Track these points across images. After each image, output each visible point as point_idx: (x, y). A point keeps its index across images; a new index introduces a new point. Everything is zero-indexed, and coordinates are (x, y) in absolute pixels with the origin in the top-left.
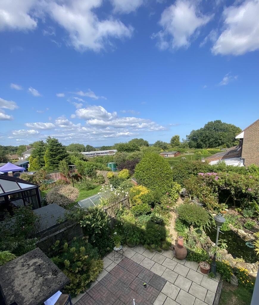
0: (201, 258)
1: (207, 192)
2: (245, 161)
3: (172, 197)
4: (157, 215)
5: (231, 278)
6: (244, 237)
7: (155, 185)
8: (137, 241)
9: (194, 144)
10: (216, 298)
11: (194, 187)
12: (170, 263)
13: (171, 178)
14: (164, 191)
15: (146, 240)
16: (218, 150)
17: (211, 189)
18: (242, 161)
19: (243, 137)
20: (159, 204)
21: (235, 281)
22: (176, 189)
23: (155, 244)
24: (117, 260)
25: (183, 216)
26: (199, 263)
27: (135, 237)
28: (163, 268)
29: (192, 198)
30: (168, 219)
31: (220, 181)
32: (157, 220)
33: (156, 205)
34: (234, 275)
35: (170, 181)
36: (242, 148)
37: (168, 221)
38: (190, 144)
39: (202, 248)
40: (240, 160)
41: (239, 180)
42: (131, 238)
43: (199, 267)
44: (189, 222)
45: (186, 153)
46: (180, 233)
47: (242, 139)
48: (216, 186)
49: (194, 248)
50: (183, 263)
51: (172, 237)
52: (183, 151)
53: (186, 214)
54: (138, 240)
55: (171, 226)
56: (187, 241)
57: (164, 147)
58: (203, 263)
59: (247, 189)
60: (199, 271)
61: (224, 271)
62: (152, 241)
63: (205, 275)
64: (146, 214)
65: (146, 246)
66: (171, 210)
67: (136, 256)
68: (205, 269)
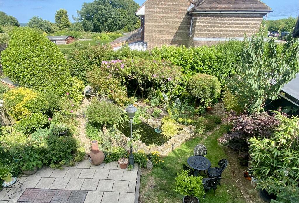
0: (119, 156)
1: (115, 86)
2: (148, 45)
3: (75, 99)
4: (59, 125)
5: (147, 163)
6: (153, 125)
7: (45, 85)
8: (37, 164)
9: (90, 25)
10: (137, 185)
11: (100, 81)
12: (88, 172)
13: (67, 72)
14: (61, 92)
15: (51, 159)
16: (119, 34)
17: (118, 81)
18: (145, 45)
19: (143, 14)
20: (59, 110)
21: (150, 165)
22: (78, 87)
23: (65, 159)
24: (13, 197)
25: (93, 118)
26: (118, 161)
27: (34, 160)
28: (81, 180)
29: (100, 95)
30: (75, 127)
31: (127, 70)
32: (60, 131)
33: (55, 113)
34: (148, 160)
35: (67, 76)
36: (144, 28)
37: (75, 129)
38: (84, 24)
39: (119, 146)
40: (144, 44)
41: (145, 66)
42: (27, 164)
43: (119, 165)
44: (101, 123)
45: (81, 38)
46: (93, 139)
47: (143, 16)
48: (123, 76)
49: (110, 149)
50: (102, 167)
51: (84, 145)
52: (77, 36)
53: (96, 114)
54: (39, 162)
55: (81, 134)
56: (102, 144)
57: (48, 28)
58: (122, 159)
59: (152, 76)
60: (119, 168)
61: (141, 160)
62: (60, 157)
63: (125, 169)
64: (42, 127)
65: (53, 165)
66: (77, 116)
67: (42, 182)
68: (124, 164)
